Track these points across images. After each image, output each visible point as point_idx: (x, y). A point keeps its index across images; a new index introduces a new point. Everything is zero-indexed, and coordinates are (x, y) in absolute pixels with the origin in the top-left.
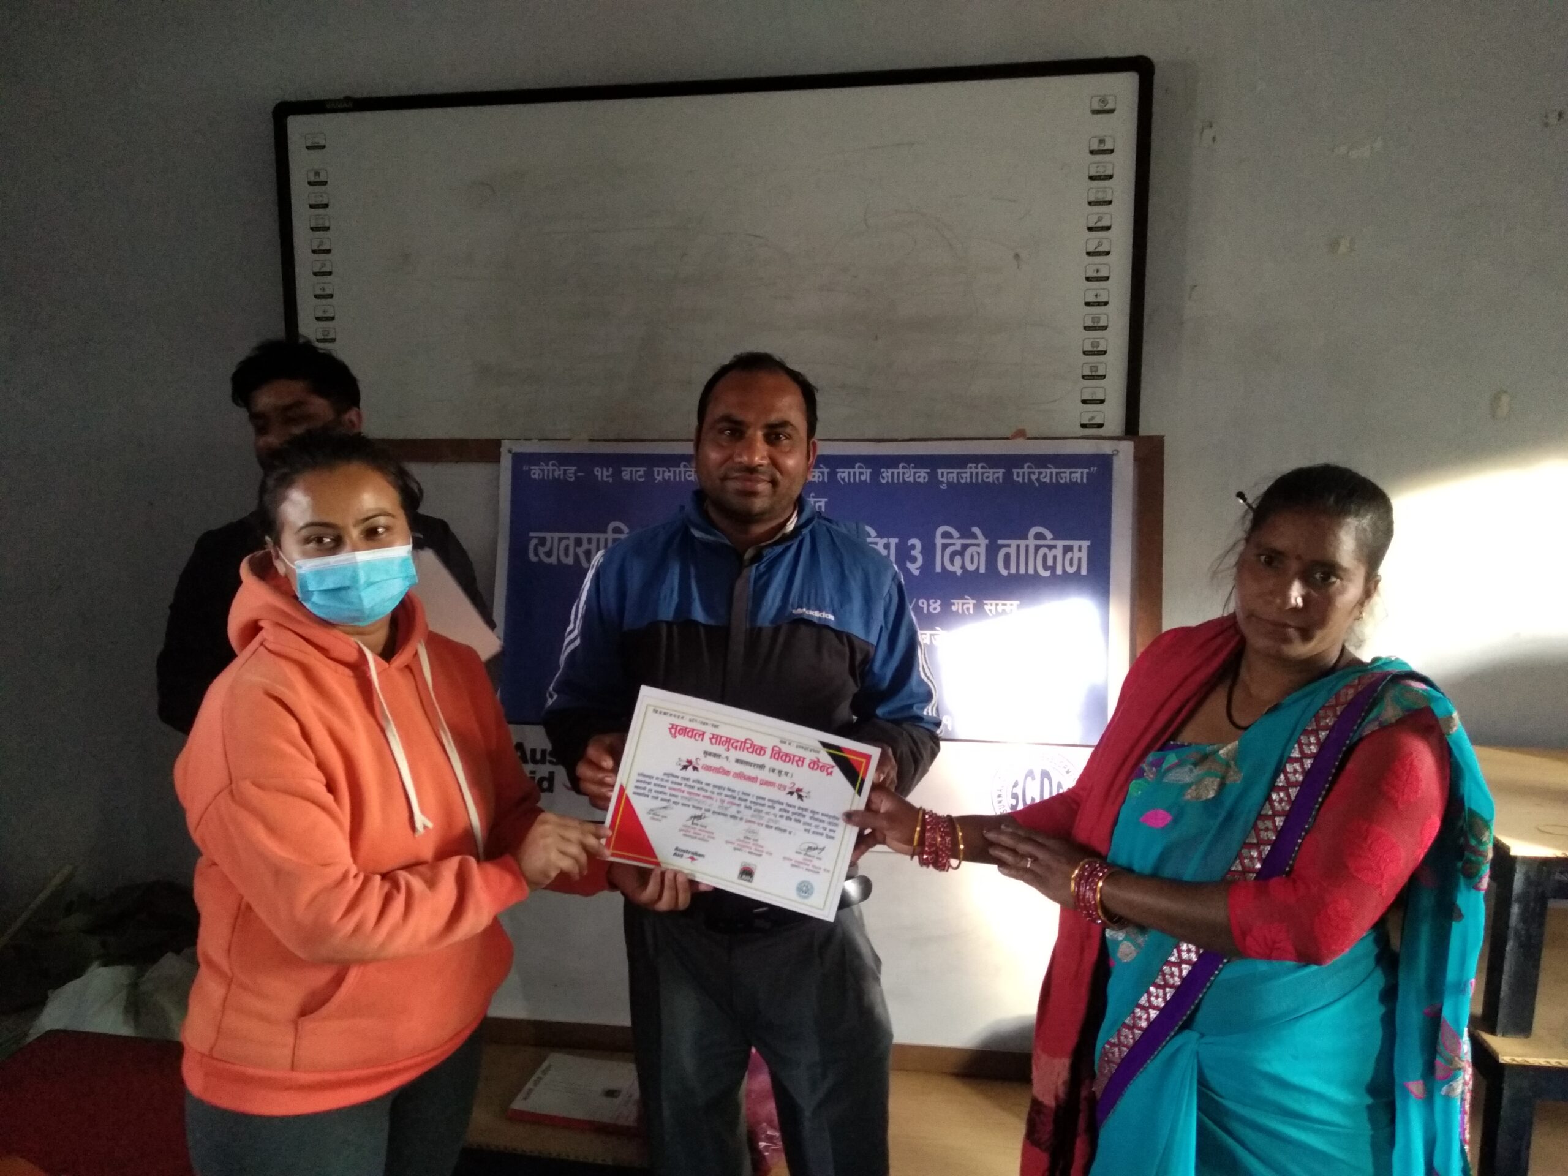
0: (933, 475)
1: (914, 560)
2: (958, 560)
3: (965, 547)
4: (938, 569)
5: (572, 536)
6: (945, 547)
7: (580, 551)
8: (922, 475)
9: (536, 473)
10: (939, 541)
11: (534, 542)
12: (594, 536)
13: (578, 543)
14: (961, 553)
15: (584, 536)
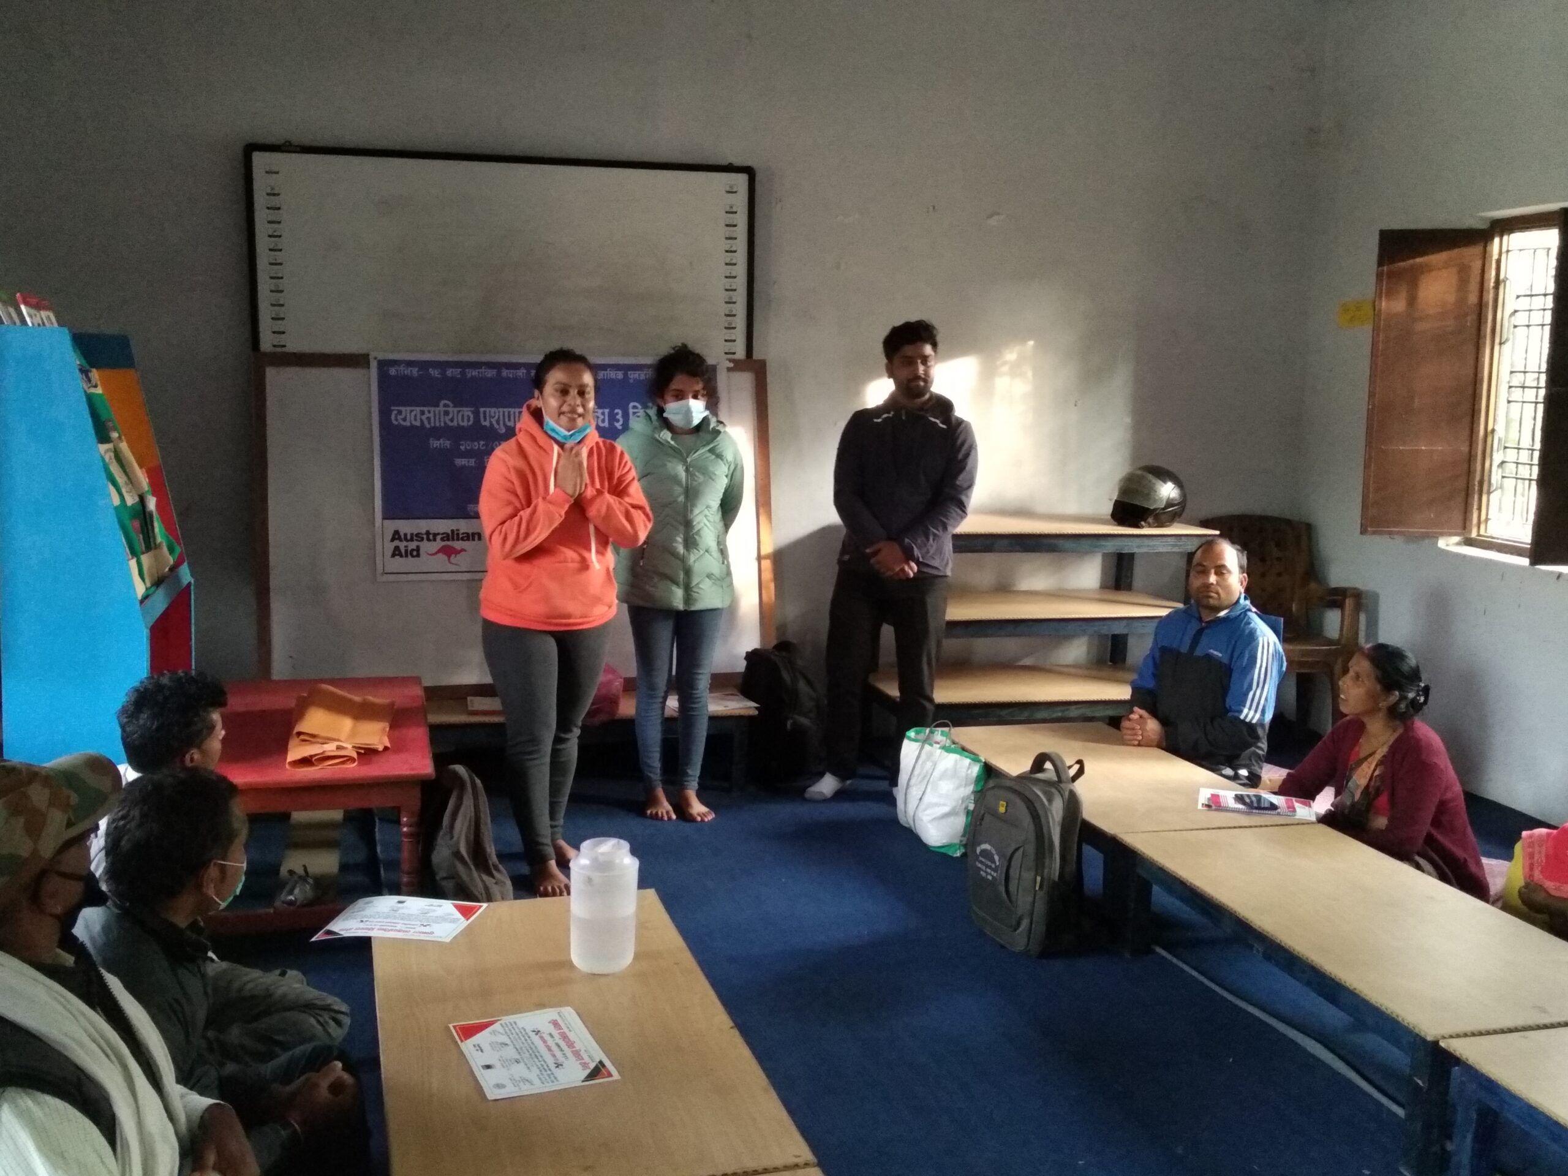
0: (626, 375)
1: (618, 421)
5: (418, 409)
7: (424, 418)
8: (620, 375)
9: (393, 371)
10: (631, 411)
11: (395, 412)
12: (432, 409)
13: (423, 413)
15: (426, 409)
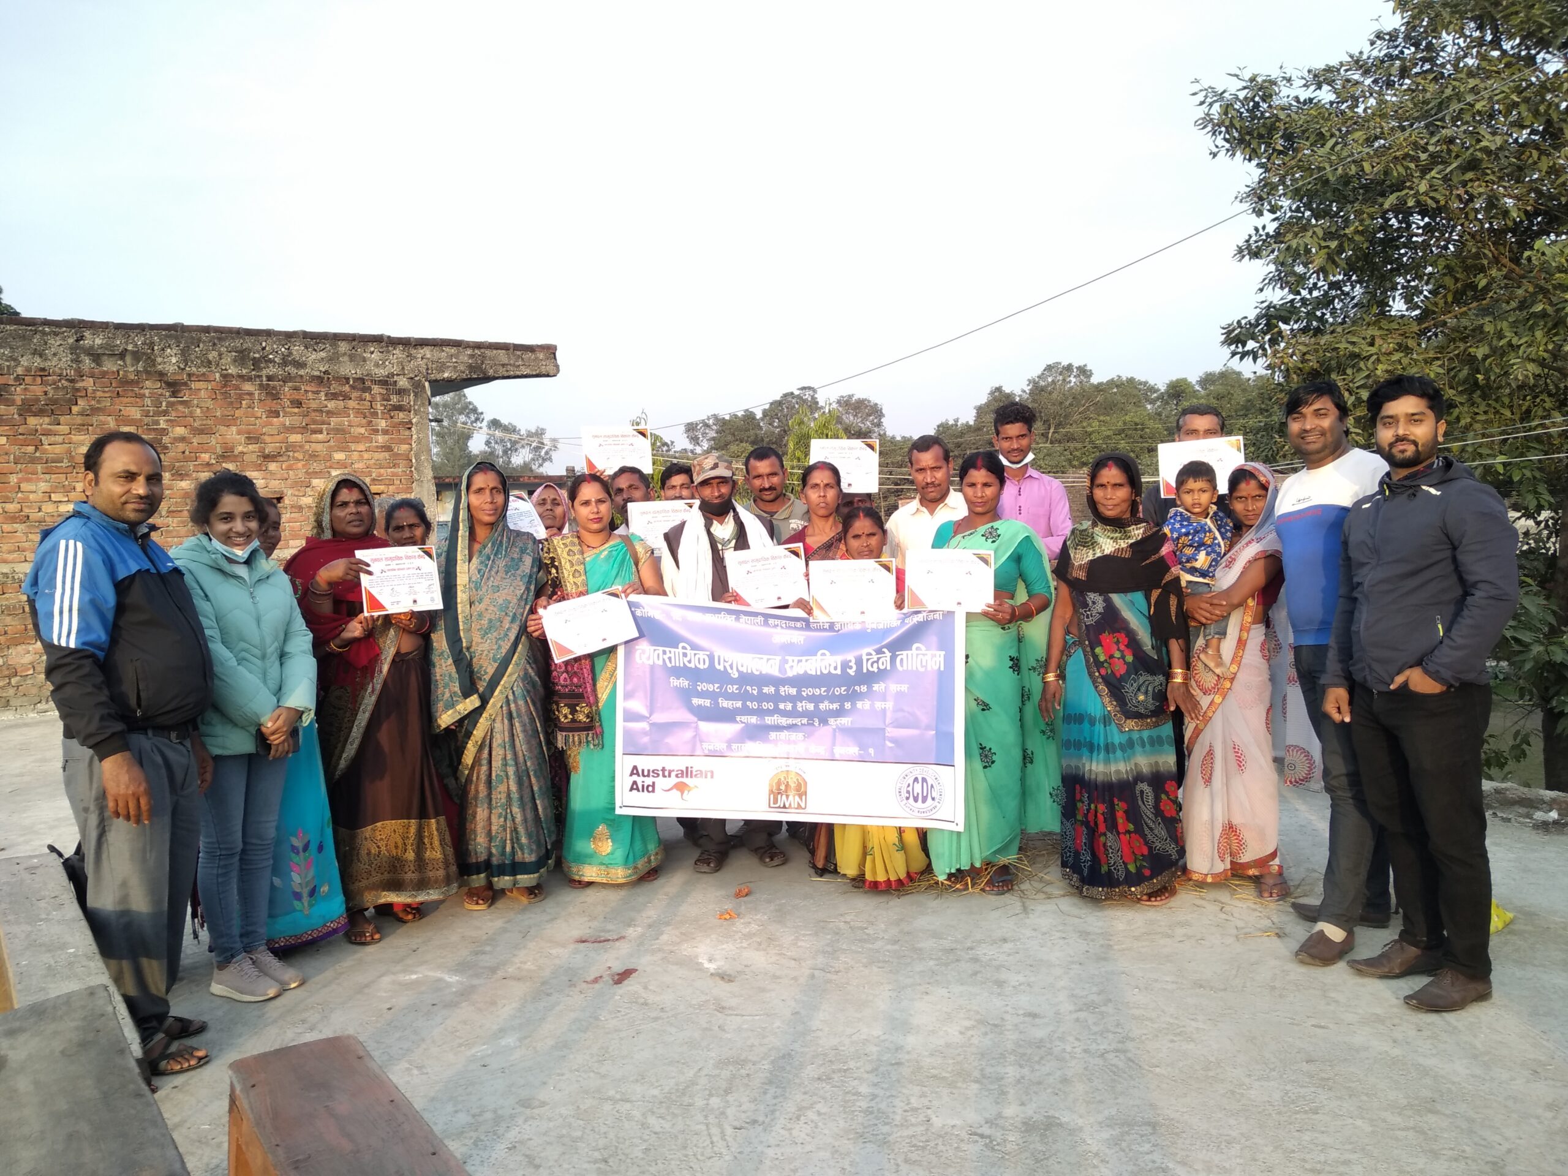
1: (851, 668)
2: (875, 665)
3: (879, 659)
4: (865, 671)
5: (661, 649)
6: (868, 660)
7: (666, 657)
12: (673, 650)
13: (664, 653)
14: (877, 662)
15: (667, 649)
